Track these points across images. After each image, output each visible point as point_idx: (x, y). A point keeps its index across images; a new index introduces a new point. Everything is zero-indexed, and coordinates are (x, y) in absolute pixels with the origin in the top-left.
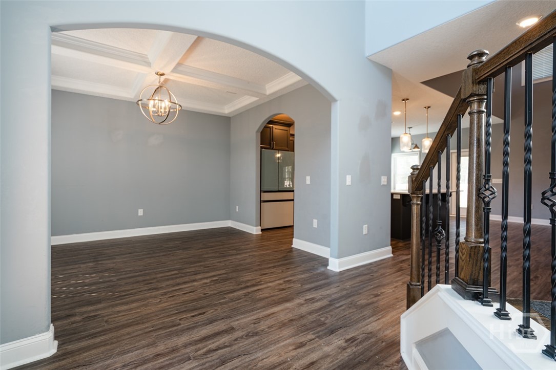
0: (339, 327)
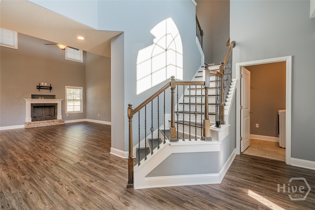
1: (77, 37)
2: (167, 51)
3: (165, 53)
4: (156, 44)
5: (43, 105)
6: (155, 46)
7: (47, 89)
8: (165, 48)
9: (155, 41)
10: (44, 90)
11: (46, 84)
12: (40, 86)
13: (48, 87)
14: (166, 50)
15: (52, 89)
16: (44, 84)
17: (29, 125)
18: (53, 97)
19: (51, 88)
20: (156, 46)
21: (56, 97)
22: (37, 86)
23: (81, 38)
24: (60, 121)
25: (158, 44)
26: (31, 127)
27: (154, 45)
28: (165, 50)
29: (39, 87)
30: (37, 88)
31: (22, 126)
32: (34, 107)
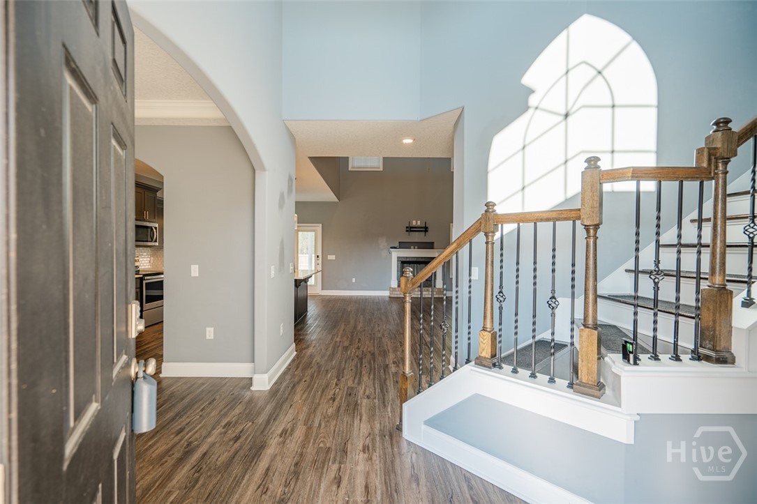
0: (343, 444)
1: (401, 141)
2: (570, 118)
3: (563, 124)
4: (537, 108)
5: (415, 260)
6: (533, 114)
7: (421, 231)
8: (564, 112)
9: (533, 100)
10: (417, 233)
11: (419, 223)
12: (411, 226)
13: (422, 228)
14: (567, 116)
15: (427, 231)
16: (417, 223)
17: (394, 292)
18: (430, 246)
19: (426, 229)
20: (538, 111)
21: (435, 245)
22: (407, 227)
23: (408, 141)
24: (440, 291)
25: (541, 106)
26: (396, 296)
27: (531, 111)
28: (561, 118)
29: (410, 229)
30: (407, 231)
31: (386, 294)
32: (404, 263)
